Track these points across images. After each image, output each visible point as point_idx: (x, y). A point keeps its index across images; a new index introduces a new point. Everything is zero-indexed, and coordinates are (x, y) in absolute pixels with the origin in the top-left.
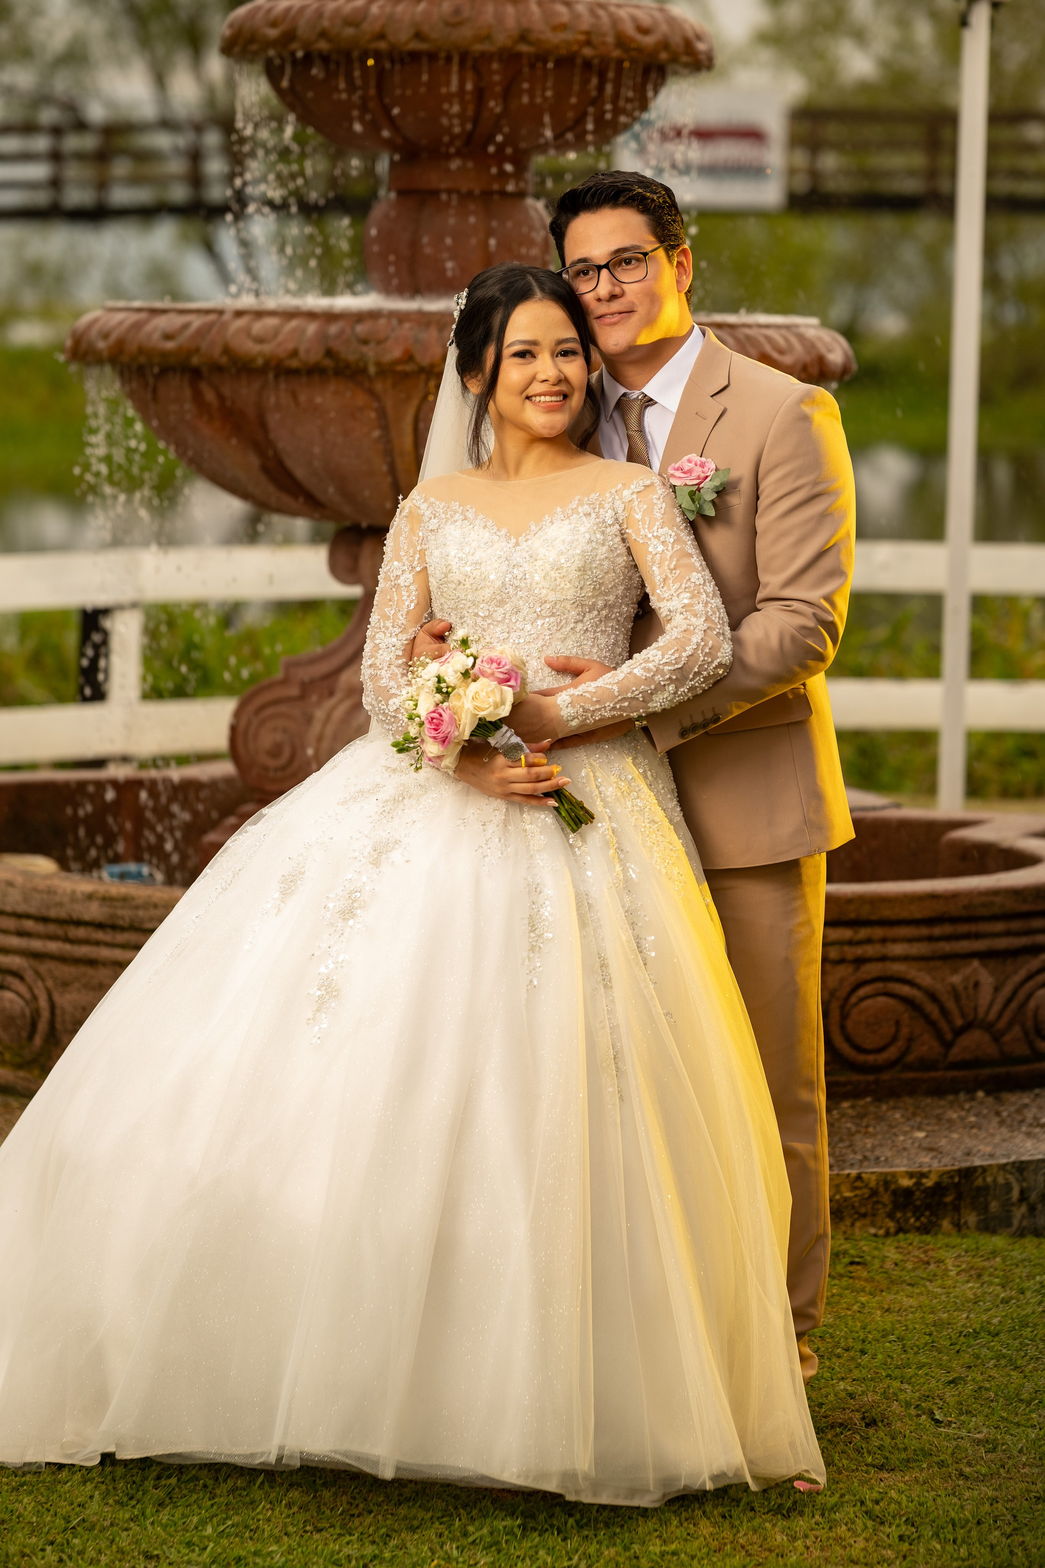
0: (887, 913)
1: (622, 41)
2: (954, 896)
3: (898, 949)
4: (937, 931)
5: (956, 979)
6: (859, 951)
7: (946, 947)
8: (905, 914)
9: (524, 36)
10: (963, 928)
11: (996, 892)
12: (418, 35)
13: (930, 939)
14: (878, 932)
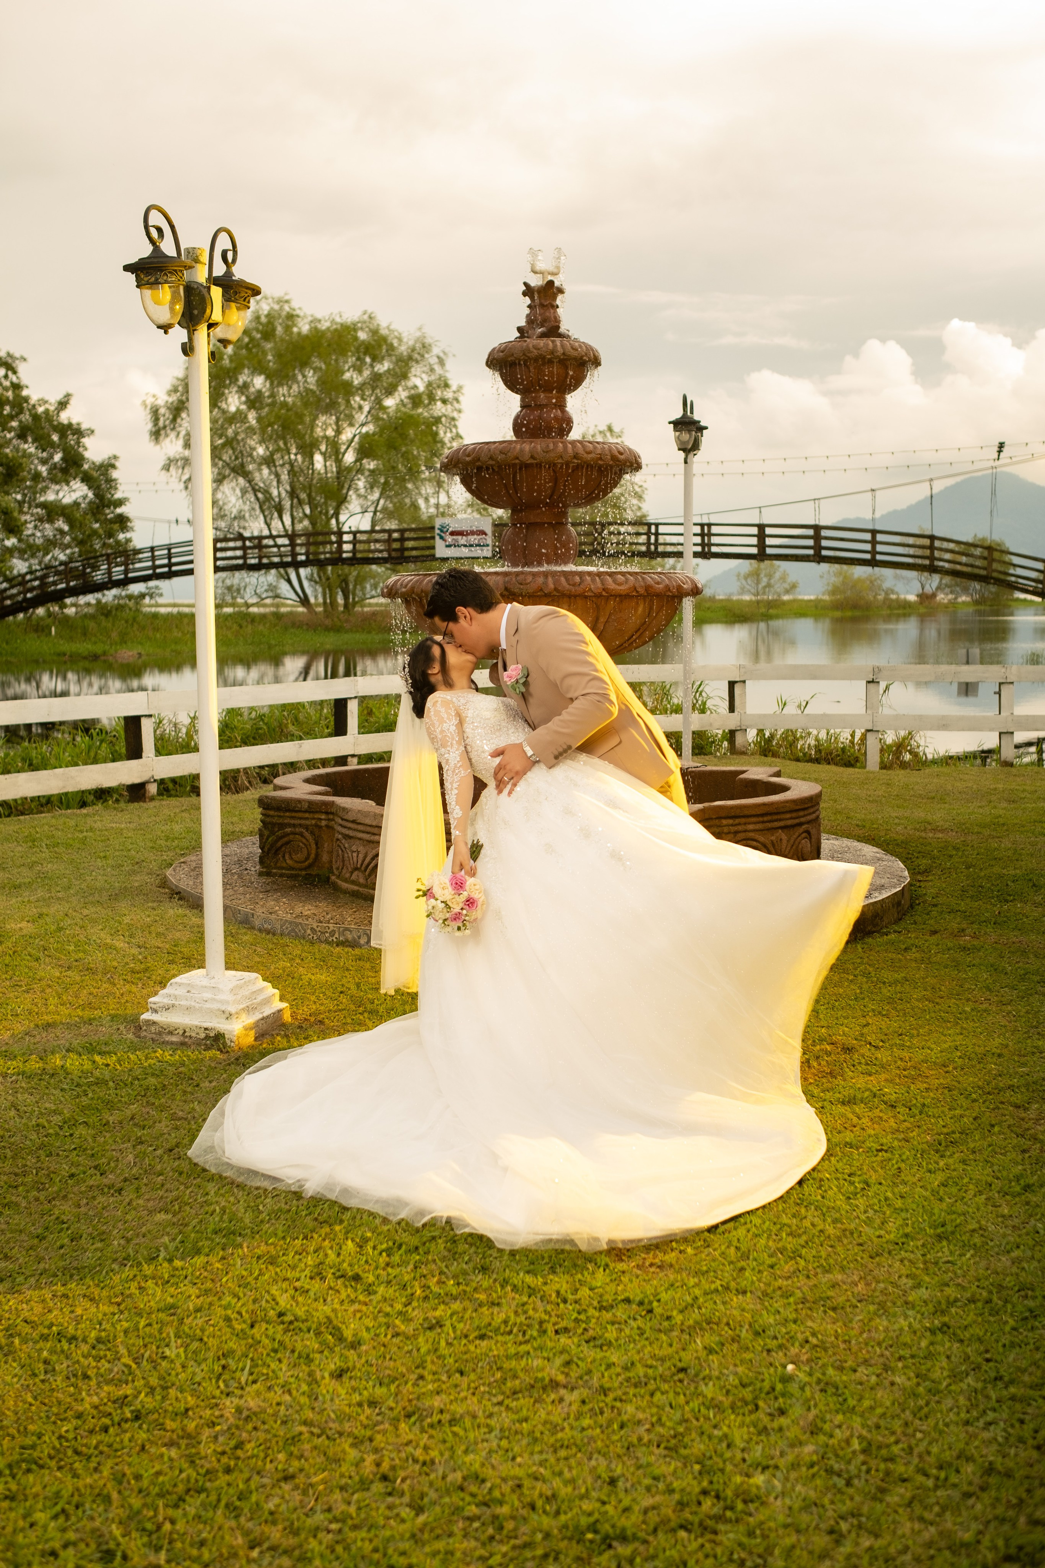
0: (746, 812)
1: (614, 458)
2: (772, 804)
3: (751, 827)
4: (765, 819)
5: (773, 838)
6: (736, 828)
7: (769, 825)
8: (754, 813)
9: (576, 456)
10: (775, 817)
11: (787, 802)
12: (532, 457)
13: (763, 822)
14: (743, 820)
